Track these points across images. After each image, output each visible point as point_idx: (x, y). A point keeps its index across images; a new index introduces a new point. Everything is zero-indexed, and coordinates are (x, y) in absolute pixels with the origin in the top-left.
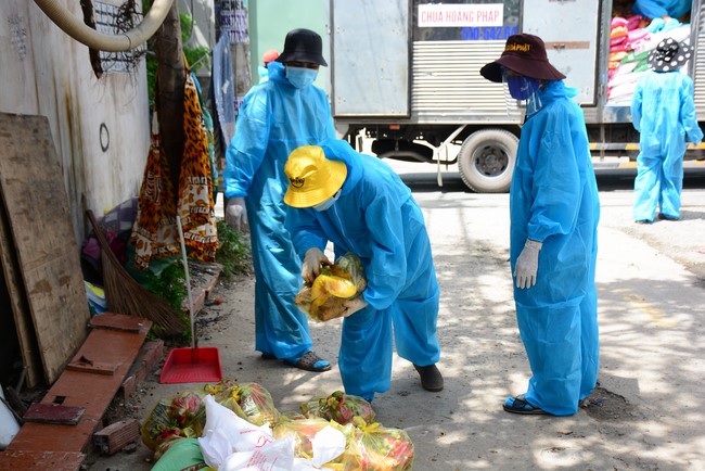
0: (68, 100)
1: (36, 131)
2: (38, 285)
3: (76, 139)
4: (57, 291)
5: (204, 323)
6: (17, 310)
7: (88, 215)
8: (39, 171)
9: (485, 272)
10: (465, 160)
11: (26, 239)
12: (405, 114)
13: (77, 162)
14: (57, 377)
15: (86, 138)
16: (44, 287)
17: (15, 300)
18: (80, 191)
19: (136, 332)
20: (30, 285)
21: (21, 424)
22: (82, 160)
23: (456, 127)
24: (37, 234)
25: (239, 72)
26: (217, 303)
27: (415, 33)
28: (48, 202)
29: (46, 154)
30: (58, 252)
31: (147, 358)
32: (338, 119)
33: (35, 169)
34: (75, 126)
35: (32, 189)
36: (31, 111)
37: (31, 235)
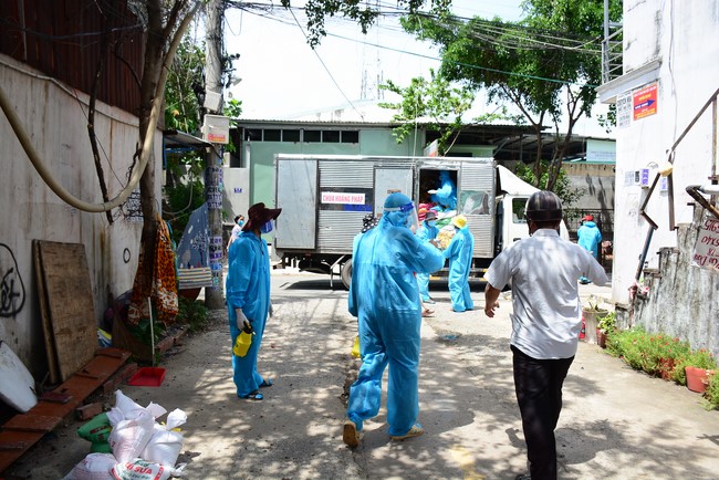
0: (102, 236)
1: (74, 251)
2: (62, 330)
3: (106, 256)
4: (75, 334)
5: (168, 355)
6: (48, 343)
7: (110, 295)
8: (73, 271)
9: (333, 333)
10: (344, 273)
11: (57, 306)
12: (313, 247)
13: (106, 268)
14: (68, 378)
15: (113, 255)
16: (67, 332)
17: (47, 337)
18: (106, 283)
19: (120, 358)
20: (57, 330)
21: (39, 401)
22: (109, 267)
23: (341, 255)
24: (66, 304)
25: (215, 223)
26: (180, 345)
27: (320, 206)
28: (77, 288)
29: (80, 263)
30: (80, 314)
31: (124, 372)
32: (278, 249)
33: (70, 270)
34: (106, 250)
35: (66, 281)
36: (76, 241)
37: (62, 304)
